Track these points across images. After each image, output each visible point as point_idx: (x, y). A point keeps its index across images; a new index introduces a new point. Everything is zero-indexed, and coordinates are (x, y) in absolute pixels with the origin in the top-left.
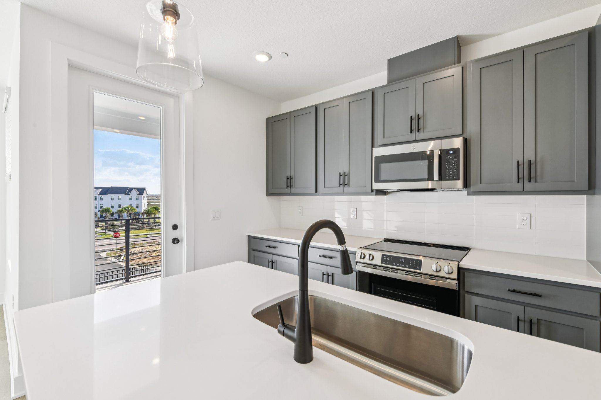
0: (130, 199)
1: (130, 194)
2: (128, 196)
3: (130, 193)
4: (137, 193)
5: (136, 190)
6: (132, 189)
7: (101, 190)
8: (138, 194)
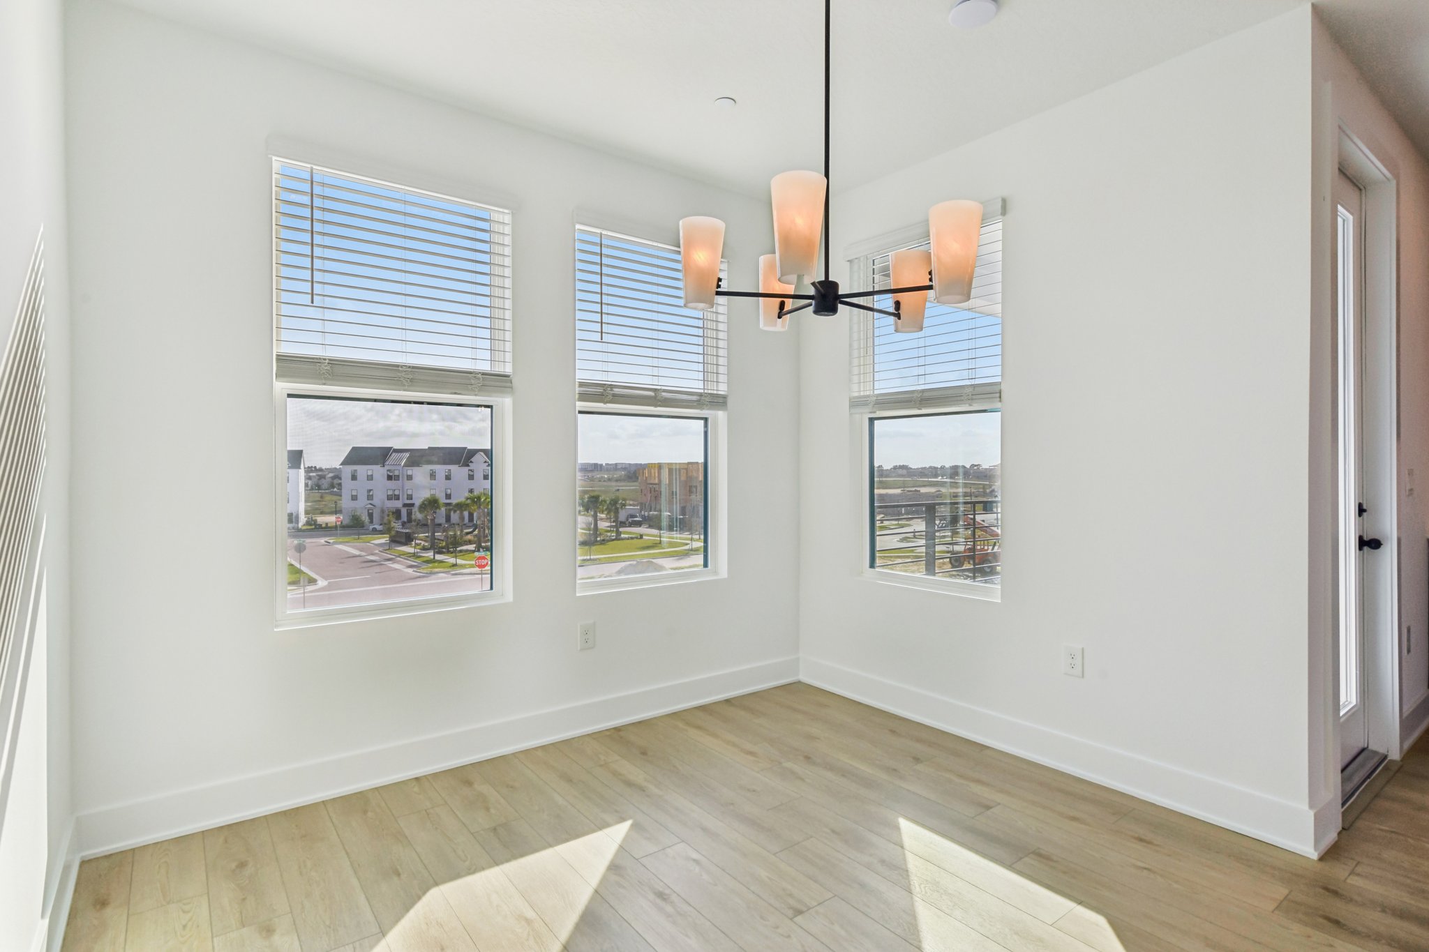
0: (471, 477)
1: (470, 464)
2: (467, 469)
3: (471, 462)
4: (485, 462)
5: (482, 453)
6: (473, 453)
7: (407, 455)
8: (487, 464)
